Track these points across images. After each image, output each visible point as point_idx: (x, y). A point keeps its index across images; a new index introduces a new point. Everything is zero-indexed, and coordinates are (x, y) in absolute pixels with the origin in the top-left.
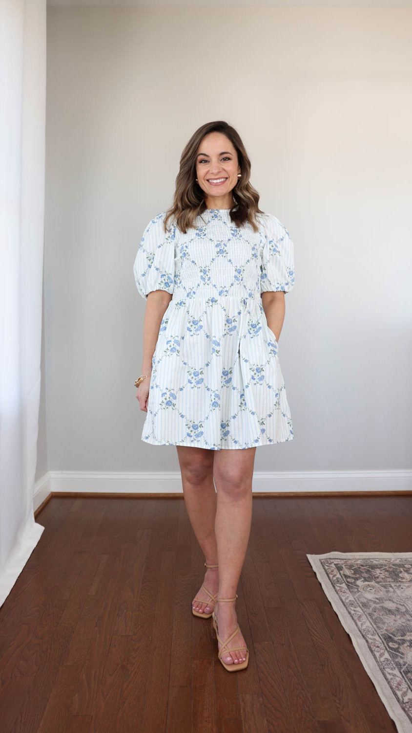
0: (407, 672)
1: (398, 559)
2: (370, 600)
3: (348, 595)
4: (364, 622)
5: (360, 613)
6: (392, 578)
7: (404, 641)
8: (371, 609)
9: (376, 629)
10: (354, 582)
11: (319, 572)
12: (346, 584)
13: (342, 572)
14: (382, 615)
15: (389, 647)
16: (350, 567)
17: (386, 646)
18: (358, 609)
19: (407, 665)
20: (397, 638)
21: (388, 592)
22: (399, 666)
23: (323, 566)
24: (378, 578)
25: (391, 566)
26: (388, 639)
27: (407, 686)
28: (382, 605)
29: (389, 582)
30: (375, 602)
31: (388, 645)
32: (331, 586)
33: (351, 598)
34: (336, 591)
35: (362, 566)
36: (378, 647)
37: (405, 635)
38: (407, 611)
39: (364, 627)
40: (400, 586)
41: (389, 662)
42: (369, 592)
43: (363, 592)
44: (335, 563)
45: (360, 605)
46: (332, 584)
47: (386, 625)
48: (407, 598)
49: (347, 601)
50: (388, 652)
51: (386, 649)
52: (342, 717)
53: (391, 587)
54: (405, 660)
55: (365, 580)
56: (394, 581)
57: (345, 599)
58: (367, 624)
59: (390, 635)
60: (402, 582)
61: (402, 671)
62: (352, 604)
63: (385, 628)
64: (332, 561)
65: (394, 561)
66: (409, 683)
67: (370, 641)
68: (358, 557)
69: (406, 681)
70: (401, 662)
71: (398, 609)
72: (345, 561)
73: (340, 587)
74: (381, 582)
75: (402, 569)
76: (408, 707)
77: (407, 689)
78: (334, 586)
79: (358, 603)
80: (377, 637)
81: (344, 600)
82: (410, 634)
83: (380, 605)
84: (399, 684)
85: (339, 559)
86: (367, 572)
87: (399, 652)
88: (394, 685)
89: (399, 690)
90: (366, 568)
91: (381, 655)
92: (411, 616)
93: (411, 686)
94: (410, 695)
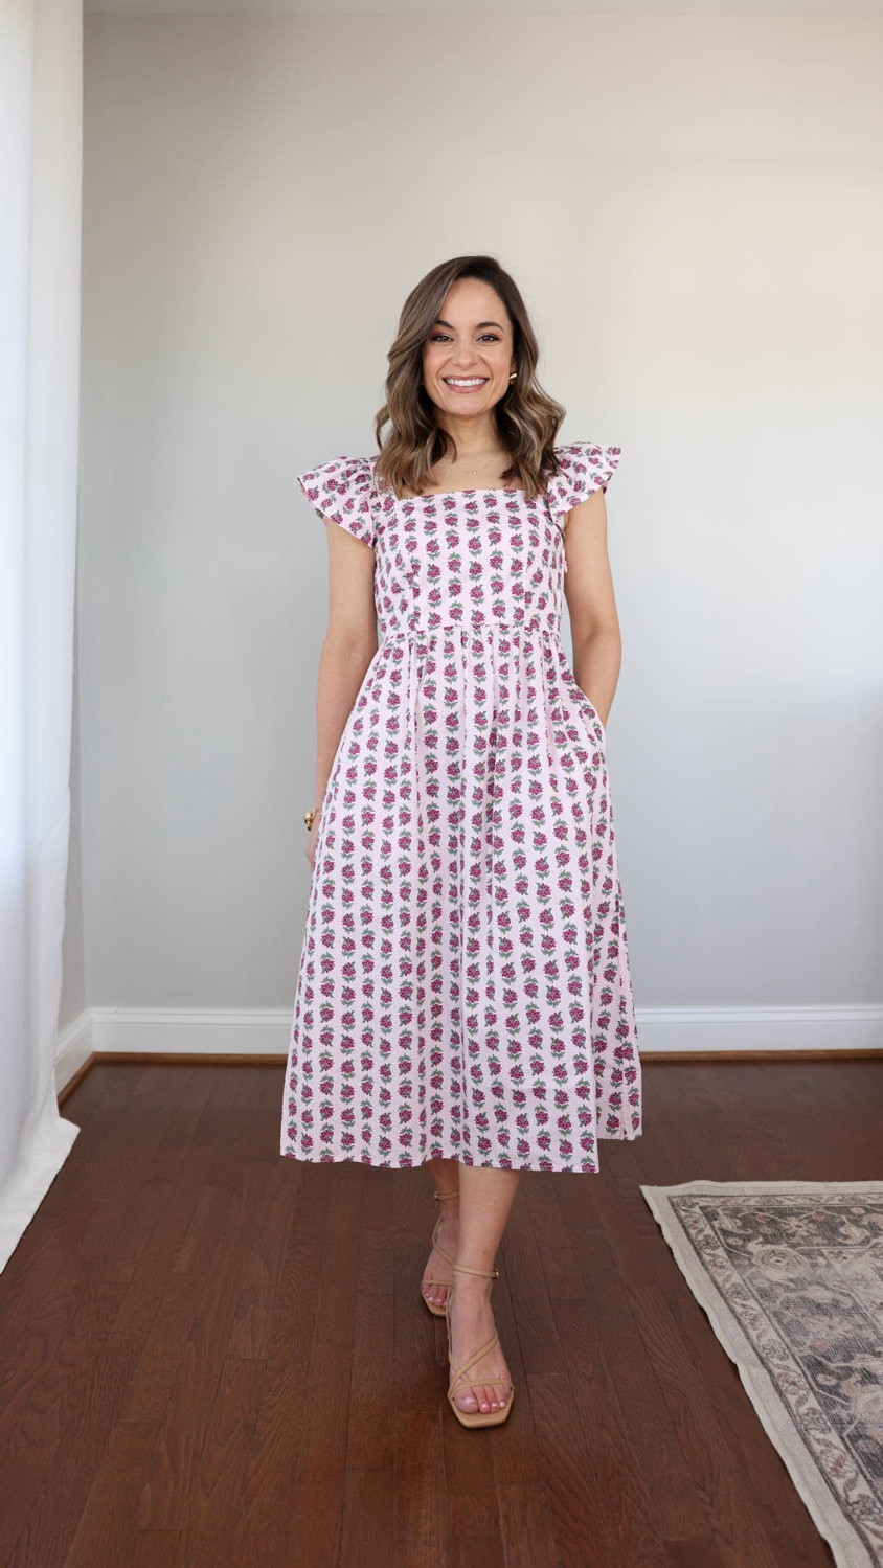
0: (856, 1437)
1: (838, 1195)
2: (778, 1284)
3: (729, 1273)
4: (763, 1330)
5: (755, 1312)
6: (824, 1237)
7: (849, 1372)
8: (778, 1303)
9: (790, 1346)
10: (743, 1246)
11: (669, 1225)
12: (725, 1250)
13: (715, 1223)
14: (803, 1315)
15: (818, 1385)
16: (734, 1213)
17: (811, 1381)
18: (752, 1303)
19: (855, 1422)
20: (835, 1365)
21: (814, 1265)
22: (839, 1424)
23: (675, 1211)
24: (793, 1235)
25: (821, 1210)
26: (815, 1366)
27: (855, 1467)
28: (804, 1293)
29: (818, 1245)
30: (787, 1289)
31: (815, 1379)
32: (694, 1253)
33: (736, 1279)
34: (703, 1263)
35: (760, 1210)
36: (794, 1383)
37: (851, 1358)
38: (856, 1307)
39: (764, 1341)
40: (841, 1253)
41: (817, 1416)
42: (774, 1266)
43: (762, 1266)
44: (702, 1204)
45: (755, 1293)
46: (695, 1248)
47: (811, 1336)
48: (858, 1279)
49: (728, 1286)
50: (816, 1394)
51: (812, 1388)
52: (716, 1535)
53: (822, 1255)
54: (851, 1412)
55: (766, 1241)
56: (829, 1244)
57: (724, 1282)
58: (770, 1335)
59: (820, 1358)
60: (847, 1245)
61: (845, 1435)
62: (738, 1293)
63: (808, 1343)
64: (694, 1200)
65: (827, 1200)
66: (860, 1461)
67: (776, 1371)
68: (750, 1191)
69: (853, 1458)
70: (844, 1415)
71: (838, 1302)
72: (722, 1199)
73: (711, 1255)
74: (799, 1244)
75: (844, 1218)
76: (858, 1512)
77: (857, 1474)
78: (699, 1255)
79: (750, 1291)
80: (791, 1363)
81: (720, 1284)
82: (862, 1355)
83: (797, 1294)
84: (839, 1463)
85: (711, 1196)
86: (769, 1223)
87: (839, 1396)
88: (828, 1466)
89: (838, 1476)
90: (766, 1214)
91: (801, 1402)
92: (864, 1316)
93: (864, 1469)
94: (862, 1488)
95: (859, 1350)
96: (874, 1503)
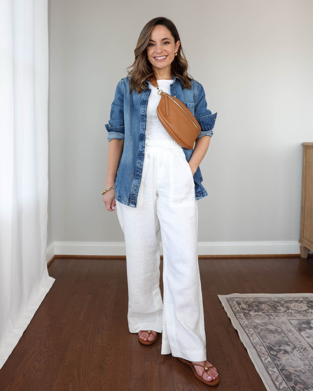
0: (282, 370)
1: (277, 298)
2: (259, 324)
3: (244, 321)
4: (254, 338)
5: (252, 332)
6: (273, 310)
7: (280, 350)
8: (259, 330)
9: (262, 343)
10: (248, 313)
11: (226, 307)
12: (243, 314)
13: (240, 306)
14: (266, 333)
15: (271, 354)
16: (246, 303)
17: (268, 352)
18: (251, 330)
19: (282, 365)
20: (275, 348)
21: (270, 319)
22: (277, 366)
23: (228, 302)
24: (264, 310)
25: (272, 302)
26: (270, 349)
27: (282, 379)
28: (266, 327)
29: (271, 312)
30: (262, 325)
31: (270, 352)
32: (234, 315)
33: (246, 322)
34: (237, 318)
35: (254, 302)
36: (263, 354)
37: (281, 346)
38: (282, 331)
39: (255, 341)
40: (278, 315)
41: (270, 363)
42: (258, 319)
43: (254, 319)
44: (236, 300)
46: (234, 313)
47: (269, 340)
48: (282, 323)
49: (244, 325)
50: (270, 357)
51: (269, 355)
53: (272, 315)
54: (281, 362)
55: (256, 311)
56: (274, 312)
58: (256, 339)
59: (271, 346)
60: (279, 312)
61: (279, 369)
62: (247, 327)
63: (268, 342)
64: (234, 299)
65: (273, 299)
66: (283, 377)
67: (258, 350)
68: (251, 296)
69: (281, 376)
70: (279, 363)
71: (277, 329)
72: (242, 299)
73: (239, 316)
74: (265, 312)
75: (279, 304)
77: (282, 381)
78: (235, 315)
79: (251, 326)
80: (263, 348)
81: (242, 324)
82: (284, 345)
84: (277, 378)
85: (238, 298)
86: (256, 306)
87: (277, 357)
88: (274, 378)
89: (277, 381)
90: (256, 303)
91: (266, 359)
92: (285, 334)
93: (285, 379)
94: (284, 385)
95: (283, 344)
96: (288, 389)
